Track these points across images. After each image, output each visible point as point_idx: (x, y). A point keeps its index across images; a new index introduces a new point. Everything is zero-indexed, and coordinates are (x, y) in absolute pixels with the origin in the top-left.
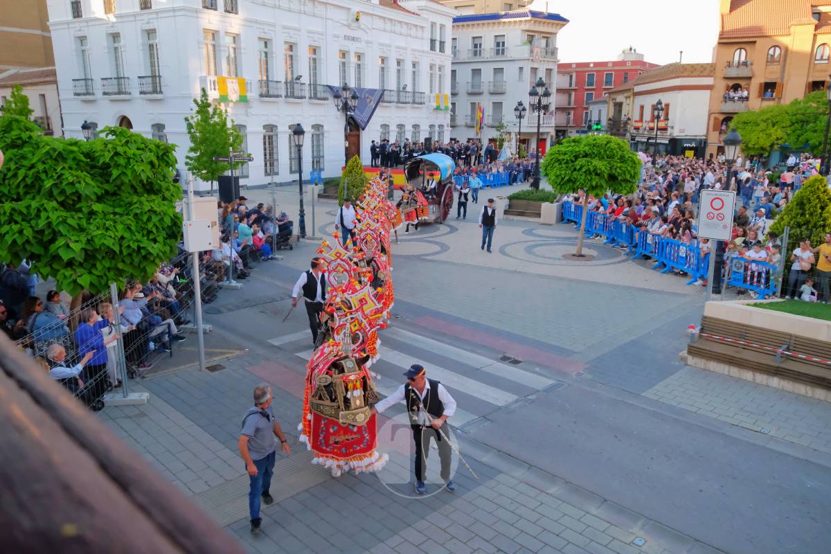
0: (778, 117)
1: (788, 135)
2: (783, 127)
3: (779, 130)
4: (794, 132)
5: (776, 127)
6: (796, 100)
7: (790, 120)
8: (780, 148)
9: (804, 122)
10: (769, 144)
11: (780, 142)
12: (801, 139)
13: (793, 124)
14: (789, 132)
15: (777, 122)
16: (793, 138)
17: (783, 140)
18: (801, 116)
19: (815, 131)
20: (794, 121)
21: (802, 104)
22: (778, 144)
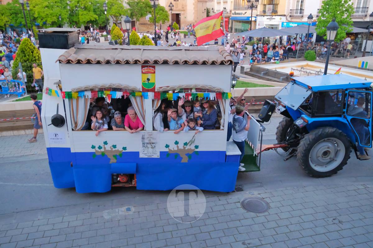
0: (4, 11)
1: (11, 20)
2: (7, 16)
3: (6, 17)
4: (13, 18)
5: (4, 16)
6: (9, 2)
7: (9, 12)
8: (9, 26)
9: (16, 14)
10: (3, 25)
11: (8, 23)
12: (17, 21)
13: (11, 14)
14: (11, 18)
15: (3, 13)
16: (14, 21)
17: (9, 22)
18: (14, 11)
19: (23, 18)
20: (12, 13)
21: (12, 4)
22: (7, 24)
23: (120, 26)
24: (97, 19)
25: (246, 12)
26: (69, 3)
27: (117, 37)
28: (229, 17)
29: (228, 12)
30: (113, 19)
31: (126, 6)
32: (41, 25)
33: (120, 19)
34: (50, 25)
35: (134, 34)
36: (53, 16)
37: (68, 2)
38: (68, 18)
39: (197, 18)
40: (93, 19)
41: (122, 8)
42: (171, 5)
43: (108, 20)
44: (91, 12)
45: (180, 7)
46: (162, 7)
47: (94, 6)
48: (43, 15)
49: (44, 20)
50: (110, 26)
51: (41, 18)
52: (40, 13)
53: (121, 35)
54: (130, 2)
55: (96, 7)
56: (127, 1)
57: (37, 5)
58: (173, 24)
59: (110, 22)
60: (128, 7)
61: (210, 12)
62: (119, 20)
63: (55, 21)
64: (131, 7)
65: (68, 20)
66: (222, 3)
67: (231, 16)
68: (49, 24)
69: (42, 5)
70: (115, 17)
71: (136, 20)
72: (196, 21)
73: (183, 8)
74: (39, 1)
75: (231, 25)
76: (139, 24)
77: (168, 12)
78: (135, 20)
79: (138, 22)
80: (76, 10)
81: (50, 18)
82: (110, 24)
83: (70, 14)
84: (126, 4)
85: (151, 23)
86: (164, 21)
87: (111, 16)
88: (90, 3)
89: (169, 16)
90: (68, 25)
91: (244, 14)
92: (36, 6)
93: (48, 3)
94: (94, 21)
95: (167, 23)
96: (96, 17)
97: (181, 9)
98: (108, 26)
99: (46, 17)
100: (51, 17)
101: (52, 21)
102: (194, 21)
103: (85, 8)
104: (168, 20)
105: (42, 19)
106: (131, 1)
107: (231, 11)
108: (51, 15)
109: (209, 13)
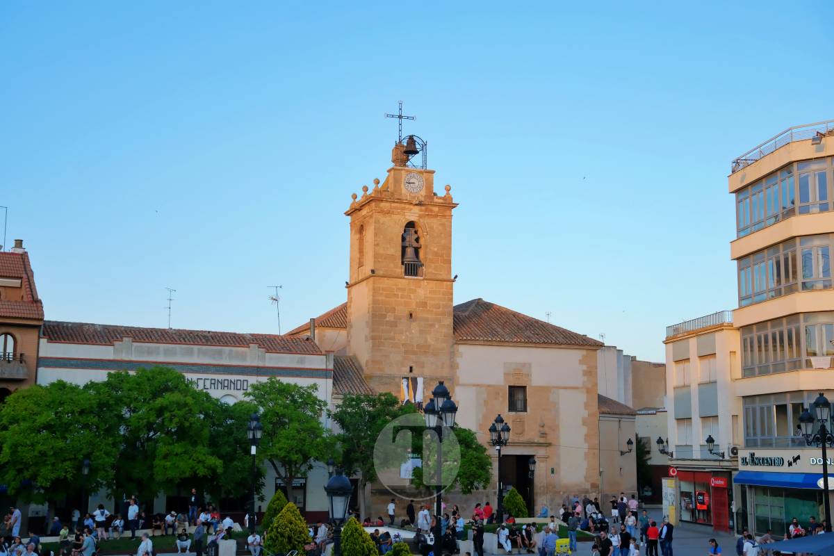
23: (300, 498)
24: (220, 471)
25: (798, 457)
26: (128, 415)
27: (285, 541)
28: (730, 473)
29: (723, 456)
30: (278, 472)
31: (330, 427)
32: (13, 492)
33: (305, 473)
34: (42, 491)
35: (352, 534)
36: (65, 460)
37: (125, 412)
38: (113, 467)
39: (601, 473)
40: (202, 471)
41: (315, 431)
42: (499, 427)
43: (258, 474)
44: (199, 448)
45: (532, 434)
46: (465, 430)
47: (214, 424)
48: (27, 455)
49: (27, 474)
50: (262, 499)
51: (21, 467)
52: (19, 449)
53: (301, 532)
54: (345, 412)
55: (222, 429)
56: (334, 411)
57: (14, 420)
58: (506, 495)
59: (263, 484)
60: (337, 430)
61: (649, 452)
62: (299, 475)
63: (66, 478)
64: (348, 430)
65: (112, 473)
66: (696, 420)
67: (737, 470)
68: (42, 487)
69: (34, 422)
70: (283, 465)
71: (364, 475)
72: (594, 486)
73: (544, 435)
74: (26, 410)
75: (740, 505)
76: (374, 493)
77: (485, 449)
78: (359, 476)
79: (369, 486)
80: (149, 439)
81: (49, 467)
82: (264, 491)
83: (123, 455)
84: (330, 420)
85: (417, 488)
86: (472, 484)
87: (269, 460)
88: (202, 416)
89: (491, 464)
90: (109, 491)
91: (790, 464)
92: (11, 423)
93: (56, 413)
94: (205, 476)
95: (481, 490)
96: (217, 462)
97: (536, 441)
98: (256, 497)
99: (36, 464)
100: (53, 465)
101: (53, 476)
102: (588, 486)
103: (183, 434)
104: (487, 481)
105: (20, 471)
106: (349, 410)
107: (734, 451)
108: (55, 454)
109: (648, 457)
